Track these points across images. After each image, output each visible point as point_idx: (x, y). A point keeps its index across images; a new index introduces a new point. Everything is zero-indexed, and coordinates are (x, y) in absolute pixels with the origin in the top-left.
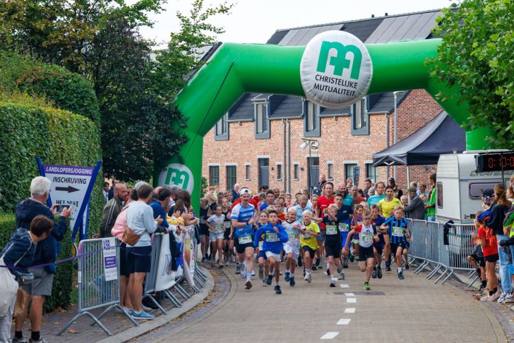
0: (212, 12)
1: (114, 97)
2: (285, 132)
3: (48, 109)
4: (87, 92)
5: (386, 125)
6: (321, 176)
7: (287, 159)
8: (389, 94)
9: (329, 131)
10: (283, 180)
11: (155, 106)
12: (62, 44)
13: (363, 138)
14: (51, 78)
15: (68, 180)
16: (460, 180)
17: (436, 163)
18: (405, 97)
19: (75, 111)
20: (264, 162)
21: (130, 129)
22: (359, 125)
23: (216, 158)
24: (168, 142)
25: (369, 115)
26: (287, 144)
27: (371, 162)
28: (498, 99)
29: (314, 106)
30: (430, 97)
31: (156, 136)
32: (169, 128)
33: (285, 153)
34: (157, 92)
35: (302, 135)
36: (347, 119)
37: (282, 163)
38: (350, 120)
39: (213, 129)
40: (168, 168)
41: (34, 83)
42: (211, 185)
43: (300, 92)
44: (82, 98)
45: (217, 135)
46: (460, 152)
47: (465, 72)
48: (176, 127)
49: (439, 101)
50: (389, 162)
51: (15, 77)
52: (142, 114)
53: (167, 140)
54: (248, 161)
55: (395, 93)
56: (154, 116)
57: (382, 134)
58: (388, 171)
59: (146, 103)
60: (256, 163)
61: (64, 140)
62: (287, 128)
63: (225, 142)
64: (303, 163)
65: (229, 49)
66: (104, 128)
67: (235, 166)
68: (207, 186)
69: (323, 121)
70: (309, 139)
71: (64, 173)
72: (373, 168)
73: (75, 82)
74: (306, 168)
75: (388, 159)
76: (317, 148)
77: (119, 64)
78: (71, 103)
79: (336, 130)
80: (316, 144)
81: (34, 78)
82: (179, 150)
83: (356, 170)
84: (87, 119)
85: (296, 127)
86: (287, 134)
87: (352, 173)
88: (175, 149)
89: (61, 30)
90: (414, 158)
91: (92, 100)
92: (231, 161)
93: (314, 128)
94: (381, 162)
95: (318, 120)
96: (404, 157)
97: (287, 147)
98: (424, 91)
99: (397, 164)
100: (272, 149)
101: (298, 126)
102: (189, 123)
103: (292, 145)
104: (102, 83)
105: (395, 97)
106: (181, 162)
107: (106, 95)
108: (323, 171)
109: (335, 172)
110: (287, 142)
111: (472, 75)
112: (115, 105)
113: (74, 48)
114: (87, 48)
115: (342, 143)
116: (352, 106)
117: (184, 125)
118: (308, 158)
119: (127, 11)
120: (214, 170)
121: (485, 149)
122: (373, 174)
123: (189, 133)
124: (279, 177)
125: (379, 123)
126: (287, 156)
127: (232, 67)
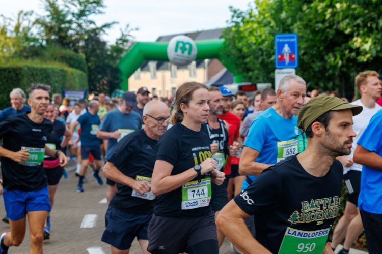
0: (132, 30)
2: (163, 76)
4: (82, 61)
8: (204, 60)
9: (180, 76)
11: (110, 67)
12: (72, 42)
13: (194, 79)
15: (74, 97)
18: (211, 62)
19: (77, 68)
22: (192, 73)
23: (135, 87)
26: (163, 82)
28: (246, 64)
30: (220, 62)
32: (115, 76)
33: (163, 85)
34: (110, 61)
35: (169, 78)
37: (161, 90)
38: (188, 72)
40: (115, 91)
43: (167, 60)
45: (135, 77)
48: (118, 75)
65: (138, 44)
66: (89, 76)
69: (178, 72)
77: (94, 50)
79: (183, 75)
81: (60, 56)
84: (82, 72)
86: (164, 78)
88: (118, 84)
89: (71, 36)
93: (174, 75)
95: (176, 72)
98: (217, 60)
100: (157, 84)
101: (167, 74)
102: (123, 74)
103: (165, 82)
106: (120, 88)
112: (93, 67)
113: (76, 43)
114: (81, 44)
117: (121, 74)
119: (98, 29)
121: (241, 83)
123: (123, 78)
126: (164, 87)
127: (140, 51)
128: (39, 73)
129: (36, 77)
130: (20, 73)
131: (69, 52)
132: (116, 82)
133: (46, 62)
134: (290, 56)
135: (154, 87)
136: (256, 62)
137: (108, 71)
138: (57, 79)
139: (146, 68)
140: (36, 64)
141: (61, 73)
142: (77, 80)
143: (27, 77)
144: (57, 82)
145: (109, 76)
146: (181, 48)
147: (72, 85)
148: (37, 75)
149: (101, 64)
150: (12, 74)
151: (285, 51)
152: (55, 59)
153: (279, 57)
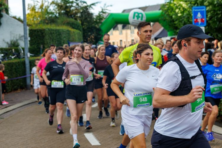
0: (108, 6)
3: (70, 29)
4: (79, 25)
12: (73, 14)
18: (154, 24)
28: (175, 24)
30: (160, 24)
32: (99, 33)
34: (95, 24)
40: (98, 42)
43: (129, 23)
46: (166, 37)
47: (167, 18)
65: (111, 14)
66: (84, 34)
77: (86, 19)
81: (67, 22)
84: (79, 31)
89: (73, 10)
91: (81, 27)
98: (158, 23)
101: (129, 31)
106: (101, 40)
112: (86, 28)
113: (76, 15)
114: (79, 15)
118: (132, 40)
119: (88, 6)
126: (127, 39)
127: (113, 18)
128: (55, 32)
129: (53, 35)
130: (44, 32)
131: (72, 20)
132: (99, 37)
133: (58, 26)
134: (202, 19)
135: (121, 39)
136: (181, 24)
137: (94, 30)
138: (65, 35)
139: (116, 28)
140: (53, 27)
141: (68, 32)
142: (77, 36)
143: (48, 34)
144: (65, 37)
145: (95, 33)
146: (137, 16)
147: (74, 39)
148: (53, 33)
149: (90, 26)
150: (40, 33)
151: (198, 17)
152: (64, 24)
153: (195, 20)
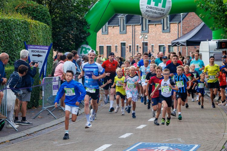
1: (58, 15)
2: (133, 31)
3: (29, 20)
4: (46, 13)
5: (177, 28)
6: (148, 51)
7: (134, 43)
8: (179, 14)
9: (152, 31)
10: (132, 52)
11: (76, 19)
13: (167, 34)
14: (30, 7)
15: (38, 52)
16: (210, 53)
17: (199, 45)
18: (186, 16)
19: (41, 21)
20: (123, 44)
21: (65, 29)
22: (166, 28)
23: (102, 42)
24: (82, 35)
25: (170, 24)
26: (134, 37)
27: (171, 44)
29: (146, 20)
30: (197, 16)
31: (76, 32)
32: (82, 29)
33: (133, 40)
35: (140, 32)
36: (160, 25)
37: (131, 45)
38: (161, 26)
39: (101, 30)
40: (81, 46)
41: (22, 9)
42: (100, 54)
44: (44, 15)
45: (103, 32)
46: (210, 40)
48: (85, 29)
49: (201, 18)
50: (179, 44)
51: (14, 6)
52: (70, 23)
53: (81, 34)
54: (116, 44)
55: (181, 14)
56: (75, 24)
57: (175, 32)
58: (178, 48)
59: (72, 18)
60: (120, 45)
61: (36, 34)
62: (134, 29)
63: (106, 35)
64: (140, 45)
67: (111, 46)
68: (98, 55)
69: (150, 26)
70: (143, 34)
71: (36, 48)
72: (171, 47)
73: (41, 8)
74: (142, 47)
75: (178, 43)
76: (147, 38)
78: (39, 18)
79: (155, 30)
80: (146, 37)
81: (22, 7)
82: (86, 38)
83: (164, 48)
84: (46, 25)
85: (138, 29)
86: (134, 32)
87: (162, 49)
88: (85, 38)
90: (189, 43)
91: (48, 16)
92: (109, 44)
93: (146, 29)
94: (175, 44)
95: (147, 26)
96: (185, 42)
97: (134, 38)
98: (194, 13)
99: (182, 45)
100: (127, 38)
102: (91, 27)
103: (136, 37)
104: (53, 9)
105: (181, 16)
106: (87, 44)
107: (54, 14)
108: (149, 48)
109: (155, 49)
110: (134, 35)
111: (215, 6)
112: (58, 19)
115: (158, 36)
116: (162, 20)
117: (88, 27)
118: (143, 43)
120: (101, 48)
121: (221, 39)
122: (172, 50)
123: (91, 31)
124: (130, 51)
125: (174, 27)
127: (110, 2)
133: (7, 13)
152: (17, 11)
